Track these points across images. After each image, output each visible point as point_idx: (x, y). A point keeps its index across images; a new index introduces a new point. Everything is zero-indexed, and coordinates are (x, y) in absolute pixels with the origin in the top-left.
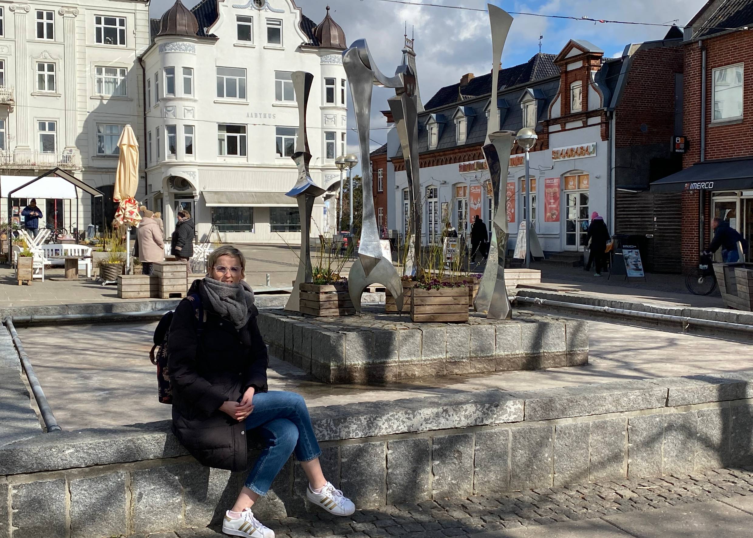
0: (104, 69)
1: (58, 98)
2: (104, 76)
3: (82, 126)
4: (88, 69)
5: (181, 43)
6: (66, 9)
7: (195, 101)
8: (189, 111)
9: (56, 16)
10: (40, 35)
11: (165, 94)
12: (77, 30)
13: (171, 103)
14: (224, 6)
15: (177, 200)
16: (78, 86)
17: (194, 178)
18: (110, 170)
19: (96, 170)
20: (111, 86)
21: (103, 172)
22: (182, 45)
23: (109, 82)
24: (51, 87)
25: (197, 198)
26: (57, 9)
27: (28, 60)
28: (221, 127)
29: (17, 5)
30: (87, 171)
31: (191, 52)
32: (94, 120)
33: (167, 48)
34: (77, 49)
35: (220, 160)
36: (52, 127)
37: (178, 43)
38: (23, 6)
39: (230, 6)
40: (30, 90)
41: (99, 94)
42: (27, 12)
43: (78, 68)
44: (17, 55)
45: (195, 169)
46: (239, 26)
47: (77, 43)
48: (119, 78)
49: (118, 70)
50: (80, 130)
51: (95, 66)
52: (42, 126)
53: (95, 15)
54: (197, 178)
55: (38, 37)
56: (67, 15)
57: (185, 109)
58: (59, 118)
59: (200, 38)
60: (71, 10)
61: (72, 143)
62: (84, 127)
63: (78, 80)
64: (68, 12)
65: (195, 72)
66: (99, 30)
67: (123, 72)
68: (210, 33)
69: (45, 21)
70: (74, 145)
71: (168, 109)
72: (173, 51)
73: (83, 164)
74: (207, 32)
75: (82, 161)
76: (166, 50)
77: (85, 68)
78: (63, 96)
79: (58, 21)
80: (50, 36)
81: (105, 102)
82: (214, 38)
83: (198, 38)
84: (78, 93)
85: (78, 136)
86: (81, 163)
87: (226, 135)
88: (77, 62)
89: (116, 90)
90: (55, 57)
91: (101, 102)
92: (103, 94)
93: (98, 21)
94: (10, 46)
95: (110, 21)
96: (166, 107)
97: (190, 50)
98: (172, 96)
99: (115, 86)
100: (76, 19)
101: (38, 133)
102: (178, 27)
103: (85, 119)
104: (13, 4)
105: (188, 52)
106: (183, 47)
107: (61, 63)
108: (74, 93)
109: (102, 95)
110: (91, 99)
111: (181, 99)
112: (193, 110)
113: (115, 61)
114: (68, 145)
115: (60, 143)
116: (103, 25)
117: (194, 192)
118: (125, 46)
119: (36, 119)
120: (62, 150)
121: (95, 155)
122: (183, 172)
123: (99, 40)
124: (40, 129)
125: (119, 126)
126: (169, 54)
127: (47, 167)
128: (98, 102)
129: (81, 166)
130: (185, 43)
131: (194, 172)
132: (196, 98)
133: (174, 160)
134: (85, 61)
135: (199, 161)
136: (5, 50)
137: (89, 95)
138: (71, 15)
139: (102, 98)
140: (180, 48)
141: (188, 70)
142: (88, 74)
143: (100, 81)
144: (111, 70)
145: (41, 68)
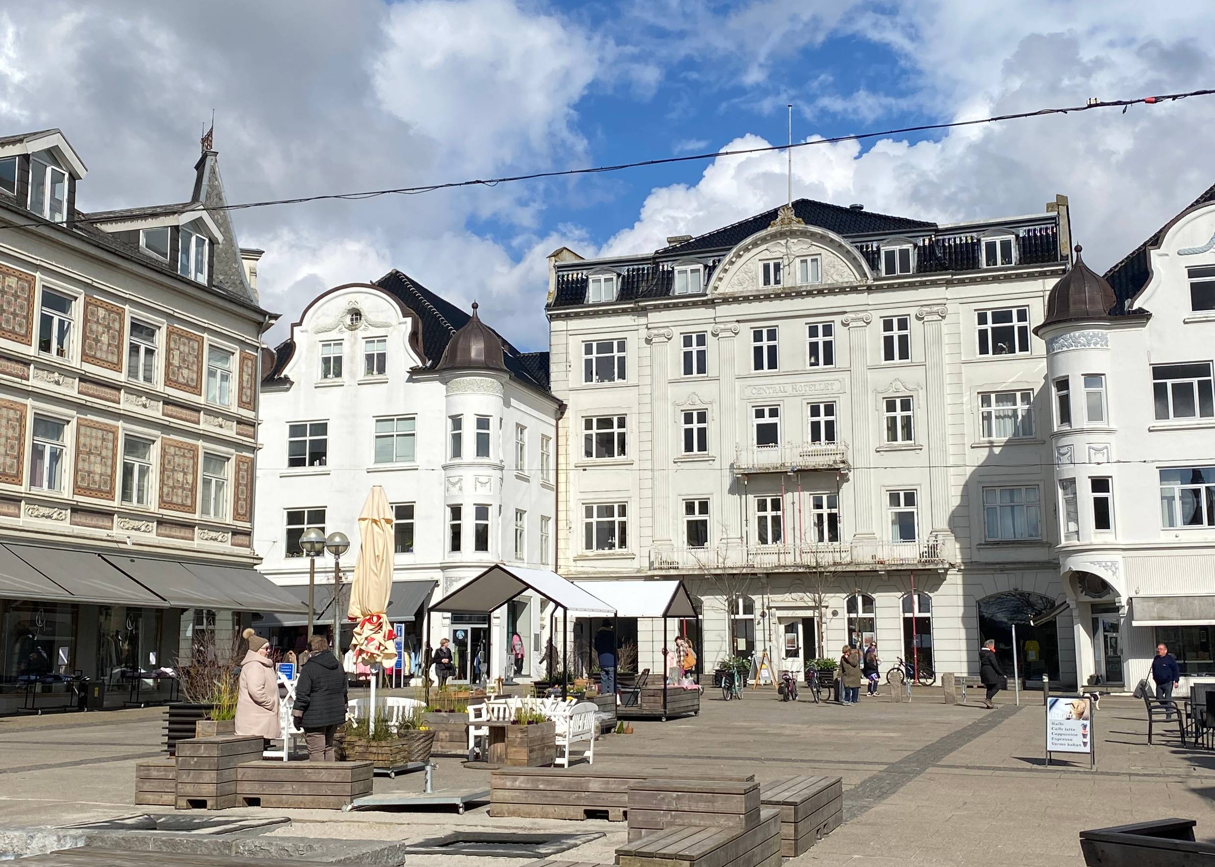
0: (993, 396)
1: (918, 451)
2: (994, 408)
3: (959, 493)
4: (965, 399)
5: (1077, 334)
6: (927, 309)
7: (1110, 431)
8: (1098, 450)
9: (913, 323)
10: (889, 356)
11: (1056, 426)
12: (946, 339)
13: (1065, 441)
14: (1161, 255)
15: (1095, 616)
16: (950, 430)
17: (1114, 573)
18: (1007, 566)
19: (984, 567)
20: (1009, 423)
21: (995, 570)
22: (1079, 337)
23: (1005, 416)
24: (908, 436)
25: (1125, 610)
26: (913, 312)
27: (871, 396)
28: (1166, 474)
29: (852, 316)
30: (969, 570)
31: (1098, 346)
32: (979, 482)
33: (1056, 346)
34: (947, 369)
35: (1167, 537)
36: (910, 499)
37: (1072, 334)
38: (861, 315)
39: (1173, 252)
40: (874, 445)
41: (986, 439)
42: (868, 323)
43: (948, 400)
44: (855, 391)
45: (1117, 556)
46: (1193, 285)
47: (947, 359)
48: (1021, 408)
49: (1018, 395)
50: (956, 501)
51: (978, 393)
52: (894, 499)
53: (975, 310)
54: (1121, 572)
55: (886, 360)
56: (930, 318)
57: (1089, 448)
58: (920, 485)
59: (1115, 319)
60: (935, 309)
61: (942, 523)
62: (962, 496)
63: (949, 419)
64: (930, 313)
65: (1110, 382)
66: (983, 334)
67: (1026, 397)
68: (1135, 307)
69: (896, 333)
70: (947, 527)
71: (1062, 451)
72: (1065, 349)
73: (962, 559)
74: (1131, 306)
75: (962, 553)
76: (1054, 350)
77: (962, 398)
78: (925, 448)
79: (915, 329)
80: (904, 355)
81: (997, 451)
82: (1143, 316)
83: (1109, 320)
84: (950, 440)
85: (953, 512)
86: (959, 557)
87: (1177, 488)
88: (948, 389)
89: (1016, 428)
90: (911, 387)
91: (991, 452)
92: (994, 438)
93: (982, 319)
94: (844, 379)
95: (1002, 316)
96: (1059, 448)
97: (1095, 344)
98: (1066, 428)
99: (1015, 422)
100: (944, 322)
101: (889, 513)
102: (1071, 306)
103: (963, 483)
104: (846, 315)
105: (1092, 346)
106: (1083, 340)
107: (922, 393)
108: (944, 440)
109: (991, 439)
110: (972, 448)
111: (1082, 431)
112: (1106, 448)
113: (1011, 380)
114: (936, 527)
115: (923, 528)
116: (989, 325)
117: (1117, 600)
118: (1029, 352)
119: (884, 490)
120: (926, 538)
121: (983, 542)
122: (1091, 563)
123: (983, 350)
124: (891, 504)
125: (1023, 489)
126: (1059, 356)
127: (897, 565)
128: (985, 452)
129: (959, 561)
130: (1086, 332)
131: (1114, 563)
132: (1112, 426)
133: (1076, 542)
134: (961, 387)
135: (1122, 540)
136: (837, 386)
137: (968, 442)
138: (936, 317)
139: (991, 445)
140: (1076, 342)
141: (1093, 379)
142: (966, 408)
143: (987, 417)
144: (1006, 396)
145: (891, 406)
